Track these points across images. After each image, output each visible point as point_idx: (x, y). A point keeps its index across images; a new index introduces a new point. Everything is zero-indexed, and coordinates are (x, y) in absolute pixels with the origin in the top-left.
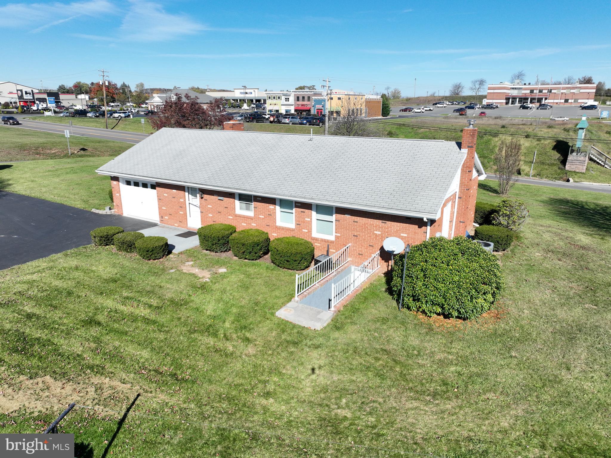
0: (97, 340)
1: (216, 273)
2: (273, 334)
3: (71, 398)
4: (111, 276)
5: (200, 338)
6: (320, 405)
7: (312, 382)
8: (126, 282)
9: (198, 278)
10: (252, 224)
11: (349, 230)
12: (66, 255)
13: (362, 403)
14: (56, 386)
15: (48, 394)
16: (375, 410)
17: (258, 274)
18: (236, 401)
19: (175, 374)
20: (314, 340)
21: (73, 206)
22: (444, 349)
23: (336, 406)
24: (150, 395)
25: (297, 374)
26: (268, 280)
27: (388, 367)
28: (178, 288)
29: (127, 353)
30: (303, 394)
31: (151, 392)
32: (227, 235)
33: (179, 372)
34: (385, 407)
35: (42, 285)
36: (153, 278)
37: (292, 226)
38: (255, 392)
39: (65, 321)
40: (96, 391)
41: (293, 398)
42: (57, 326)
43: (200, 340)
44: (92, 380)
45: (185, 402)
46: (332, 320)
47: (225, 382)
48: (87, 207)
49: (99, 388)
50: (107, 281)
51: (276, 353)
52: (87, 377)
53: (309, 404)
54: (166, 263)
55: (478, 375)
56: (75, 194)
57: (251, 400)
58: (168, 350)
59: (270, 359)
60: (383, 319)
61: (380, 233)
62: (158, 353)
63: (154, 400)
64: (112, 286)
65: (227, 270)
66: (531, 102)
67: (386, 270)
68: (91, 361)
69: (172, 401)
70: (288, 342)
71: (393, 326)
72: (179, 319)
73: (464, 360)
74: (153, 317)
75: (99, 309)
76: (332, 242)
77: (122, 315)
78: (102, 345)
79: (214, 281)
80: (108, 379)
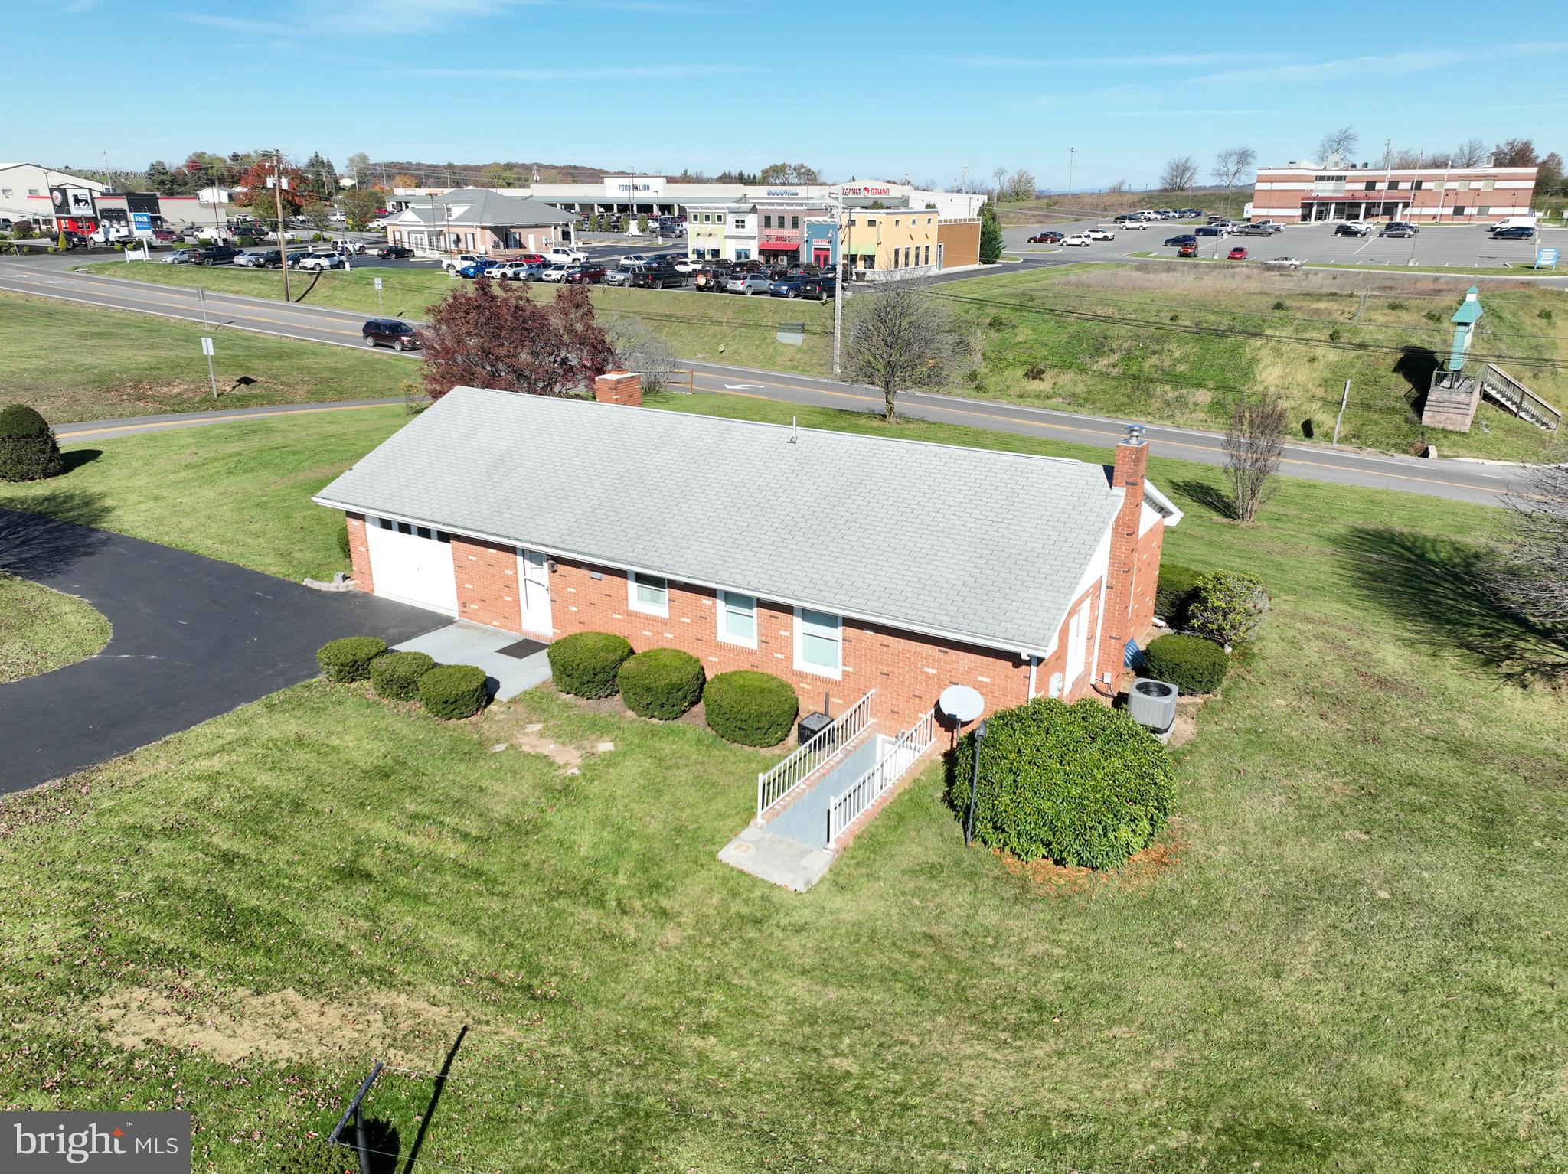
0: (371, 914)
1: (593, 754)
2: (714, 901)
3: (341, 1034)
4: (375, 762)
5: (570, 909)
6: (802, 1049)
7: (788, 1004)
8: (408, 776)
9: (555, 767)
10: (666, 635)
11: (871, 661)
12: (271, 707)
13: (881, 1045)
14: (309, 1009)
15: (297, 1025)
16: (903, 1058)
17: (680, 758)
18: (648, 1042)
19: (530, 986)
20: (794, 913)
21: (259, 569)
22: (1046, 934)
23: (831, 1052)
24: (486, 1028)
25: (760, 985)
26: (701, 773)
27: (933, 970)
28: (516, 793)
29: (432, 941)
30: (770, 1028)
31: (488, 1023)
32: (613, 662)
33: (536, 982)
34: (924, 1052)
35: (237, 783)
36: (462, 767)
37: (752, 643)
38: (681, 1024)
39: (300, 870)
40: (384, 1019)
41: (751, 1036)
42: (286, 881)
43: (572, 915)
44: (375, 999)
45: (552, 1044)
46: (831, 870)
47: (624, 1002)
48: (291, 572)
49: (390, 1015)
50: (367, 774)
51: (719, 942)
52: (363, 991)
53: (781, 1049)
54: (486, 726)
55: (1103, 991)
56: (260, 534)
57: (675, 1040)
58: (511, 936)
59: (707, 954)
60: (933, 866)
61: (935, 672)
62: (492, 941)
63: (496, 1038)
64: (381, 787)
65: (616, 746)
66: (1368, 215)
67: (949, 748)
68: (366, 958)
69: (530, 1041)
70: (741, 917)
71: (951, 882)
72: (526, 865)
73: (1080, 956)
74: (473, 861)
75: (362, 842)
76: (836, 683)
77: (411, 856)
78: (381, 923)
79: (589, 775)
80: (403, 996)
